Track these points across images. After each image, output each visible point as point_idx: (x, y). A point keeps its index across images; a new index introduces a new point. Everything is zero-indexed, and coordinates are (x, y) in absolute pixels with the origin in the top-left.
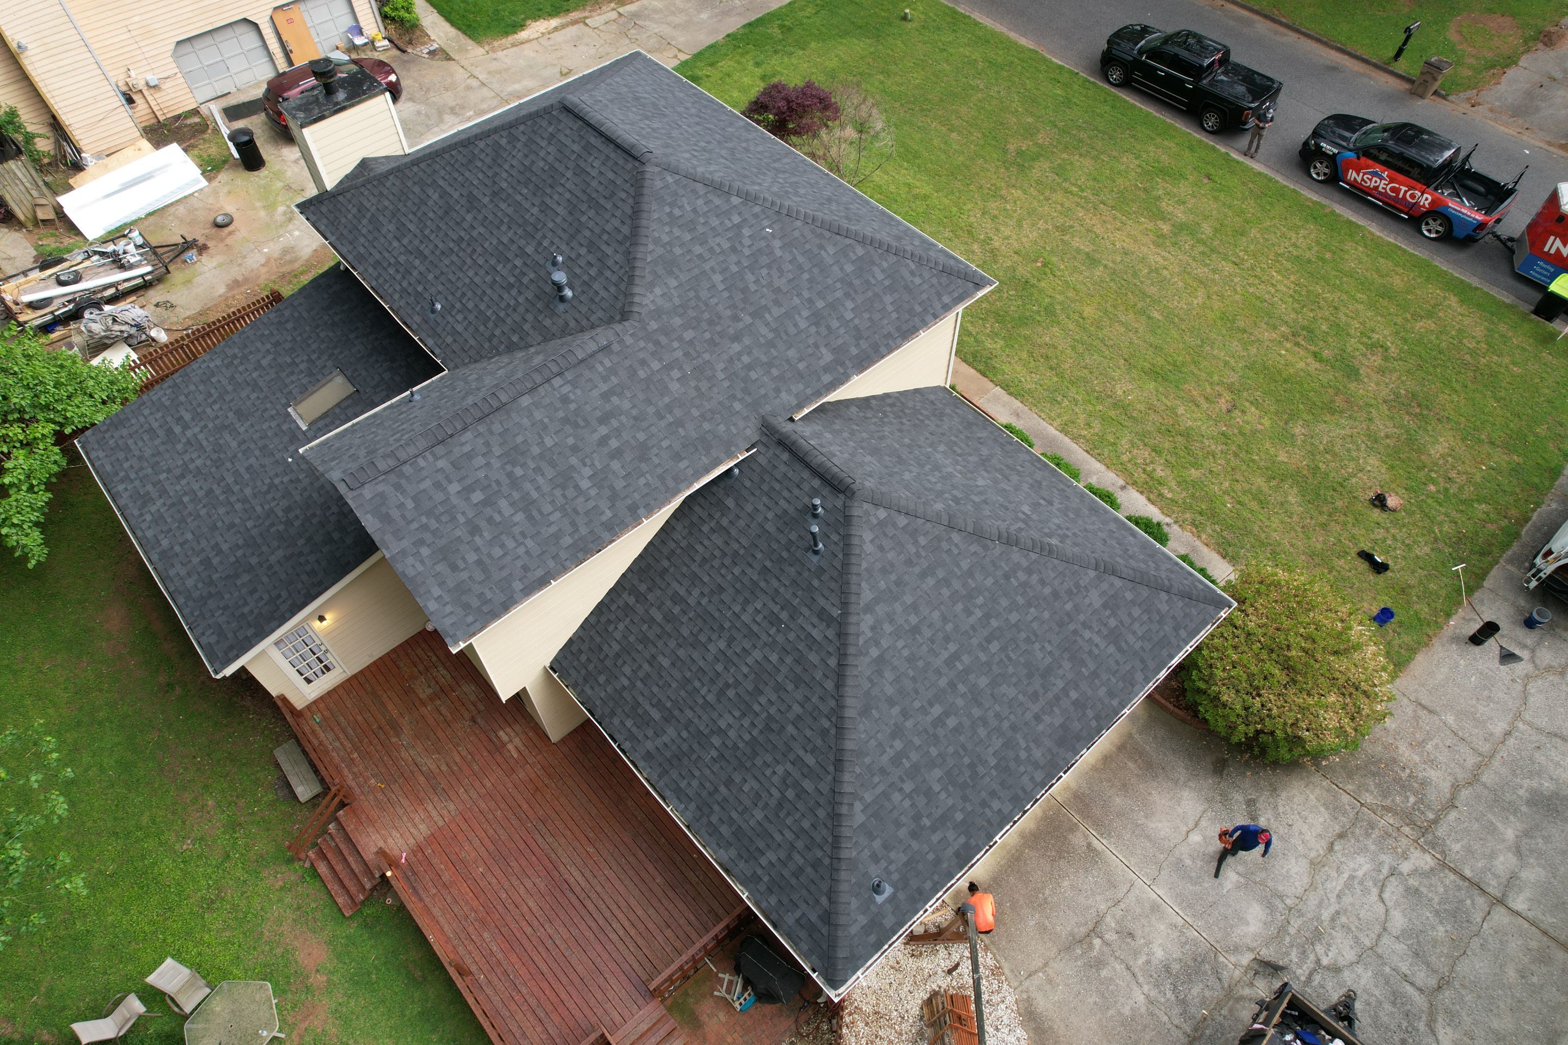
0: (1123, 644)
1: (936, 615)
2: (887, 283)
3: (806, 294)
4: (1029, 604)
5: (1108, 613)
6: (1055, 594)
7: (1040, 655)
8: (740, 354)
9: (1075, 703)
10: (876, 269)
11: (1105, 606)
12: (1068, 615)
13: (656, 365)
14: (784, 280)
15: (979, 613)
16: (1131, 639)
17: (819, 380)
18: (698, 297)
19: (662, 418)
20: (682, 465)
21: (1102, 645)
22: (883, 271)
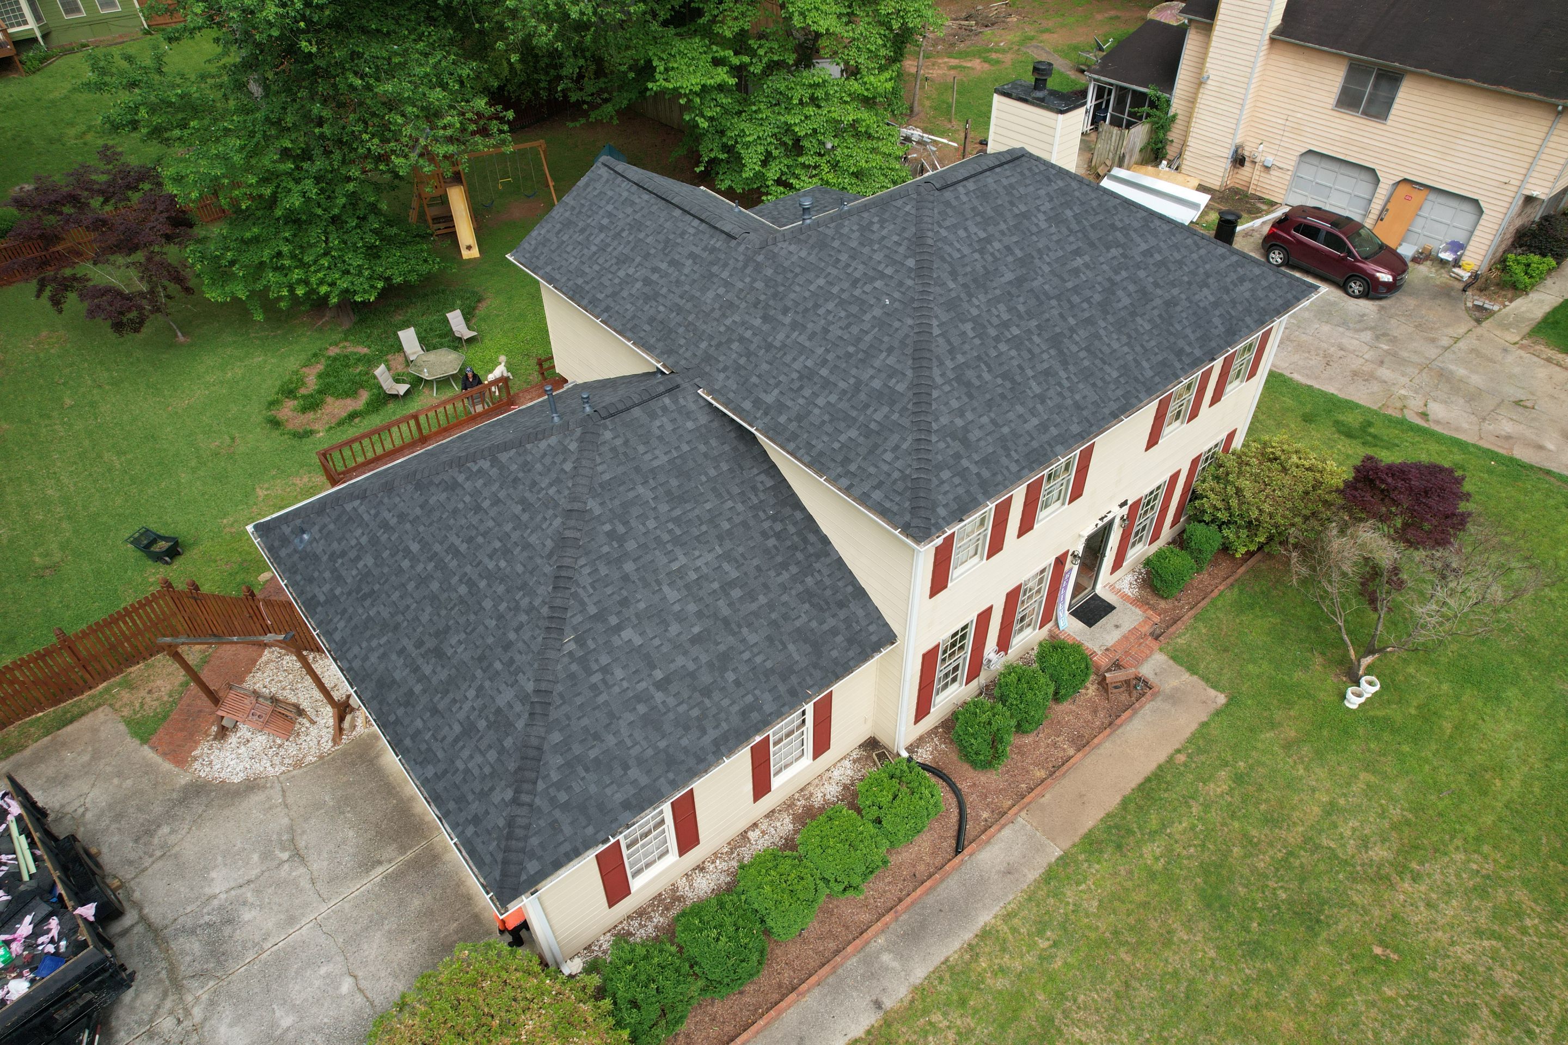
0: (461, 744)
1: (491, 524)
2: (873, 426)
3: (830, 357)
4: (500, 617)
5: (492, 718)
6: (508, 646)
7: (453, 641)
8: (752, 327)
9: (411, 692)
10: (886, 409)
11: (499, 711)
12: (491, 665)
13: (725, 275)
14: (840, 333)
15: (491, 565)
16: (466, 753)
17: (744, 399)
18: (797, 275)
19: (682, 297)
20: (647, 328)
21: (461, 715)
22: (886, 417)
